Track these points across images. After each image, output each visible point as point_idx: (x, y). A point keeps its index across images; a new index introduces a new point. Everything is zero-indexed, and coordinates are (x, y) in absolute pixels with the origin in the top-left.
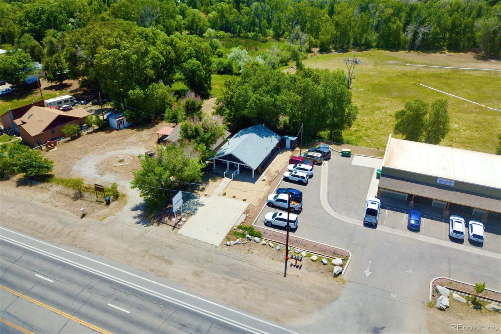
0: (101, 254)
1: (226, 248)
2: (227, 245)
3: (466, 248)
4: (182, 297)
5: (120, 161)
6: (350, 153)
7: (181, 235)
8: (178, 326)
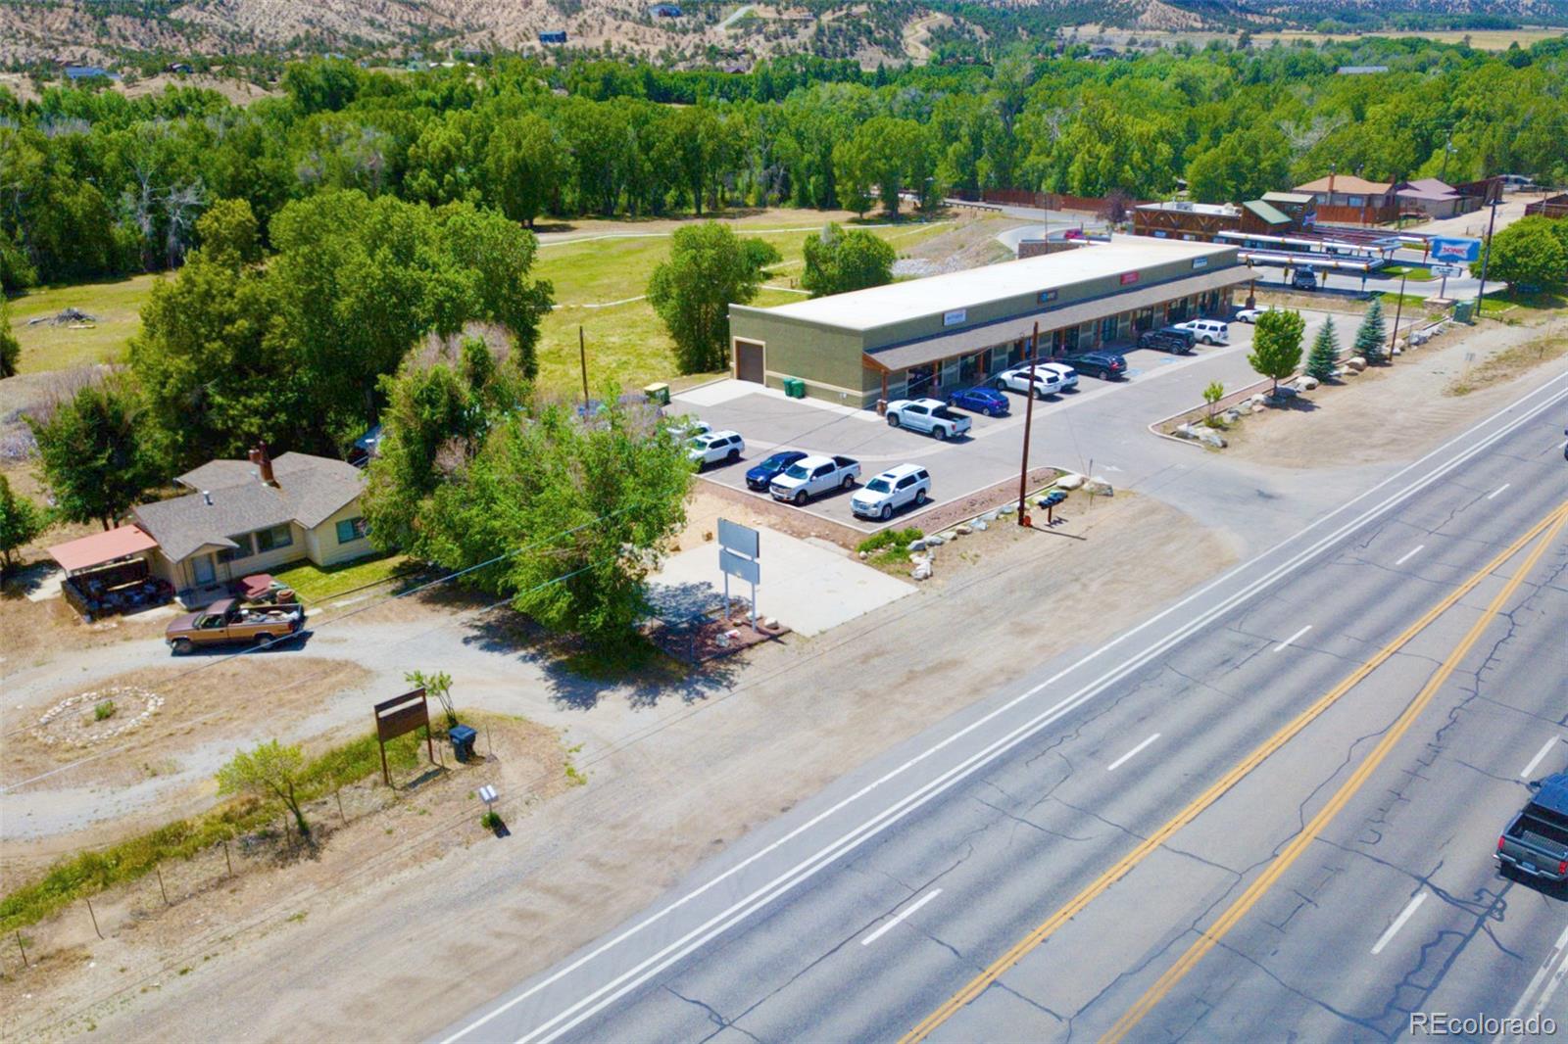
0: (826, 780)
1: (938, 581)
2: (926, 577)
3: (1069, 401)
4: (1118, 654)
5: (104, 716)
6: (666, 389)
7: (822, 633)
8: (1225, 669)
